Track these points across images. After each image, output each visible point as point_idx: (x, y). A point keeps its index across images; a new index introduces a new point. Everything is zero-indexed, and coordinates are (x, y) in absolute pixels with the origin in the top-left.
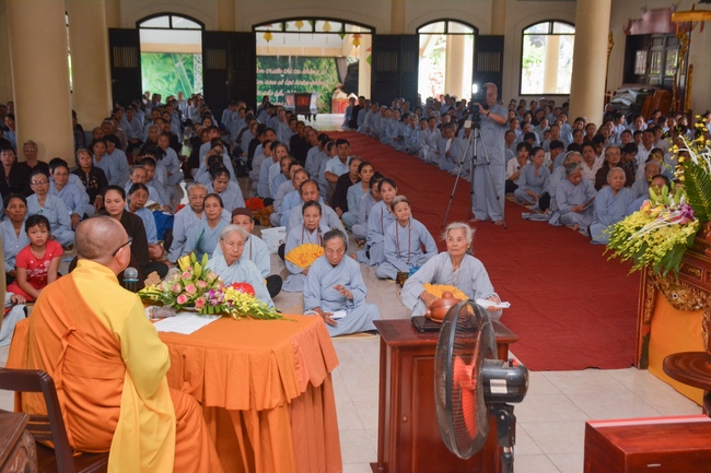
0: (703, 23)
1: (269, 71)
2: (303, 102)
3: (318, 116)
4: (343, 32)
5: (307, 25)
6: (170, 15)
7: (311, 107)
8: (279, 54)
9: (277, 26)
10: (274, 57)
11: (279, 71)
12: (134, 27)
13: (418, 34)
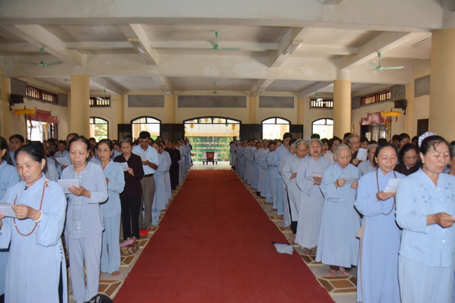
0: (397, 118)
1: (204, 143)
2: (210, 156)
3: (218, 162)
4: (227, 123)
5: (210, 120)
6: (146, 117)
7: (215, 158)
8: (208, 136)
9: (196, 121)
10: (206, 137)
11: (208, 143)
12: (129, 123)
13: (262, 124)
